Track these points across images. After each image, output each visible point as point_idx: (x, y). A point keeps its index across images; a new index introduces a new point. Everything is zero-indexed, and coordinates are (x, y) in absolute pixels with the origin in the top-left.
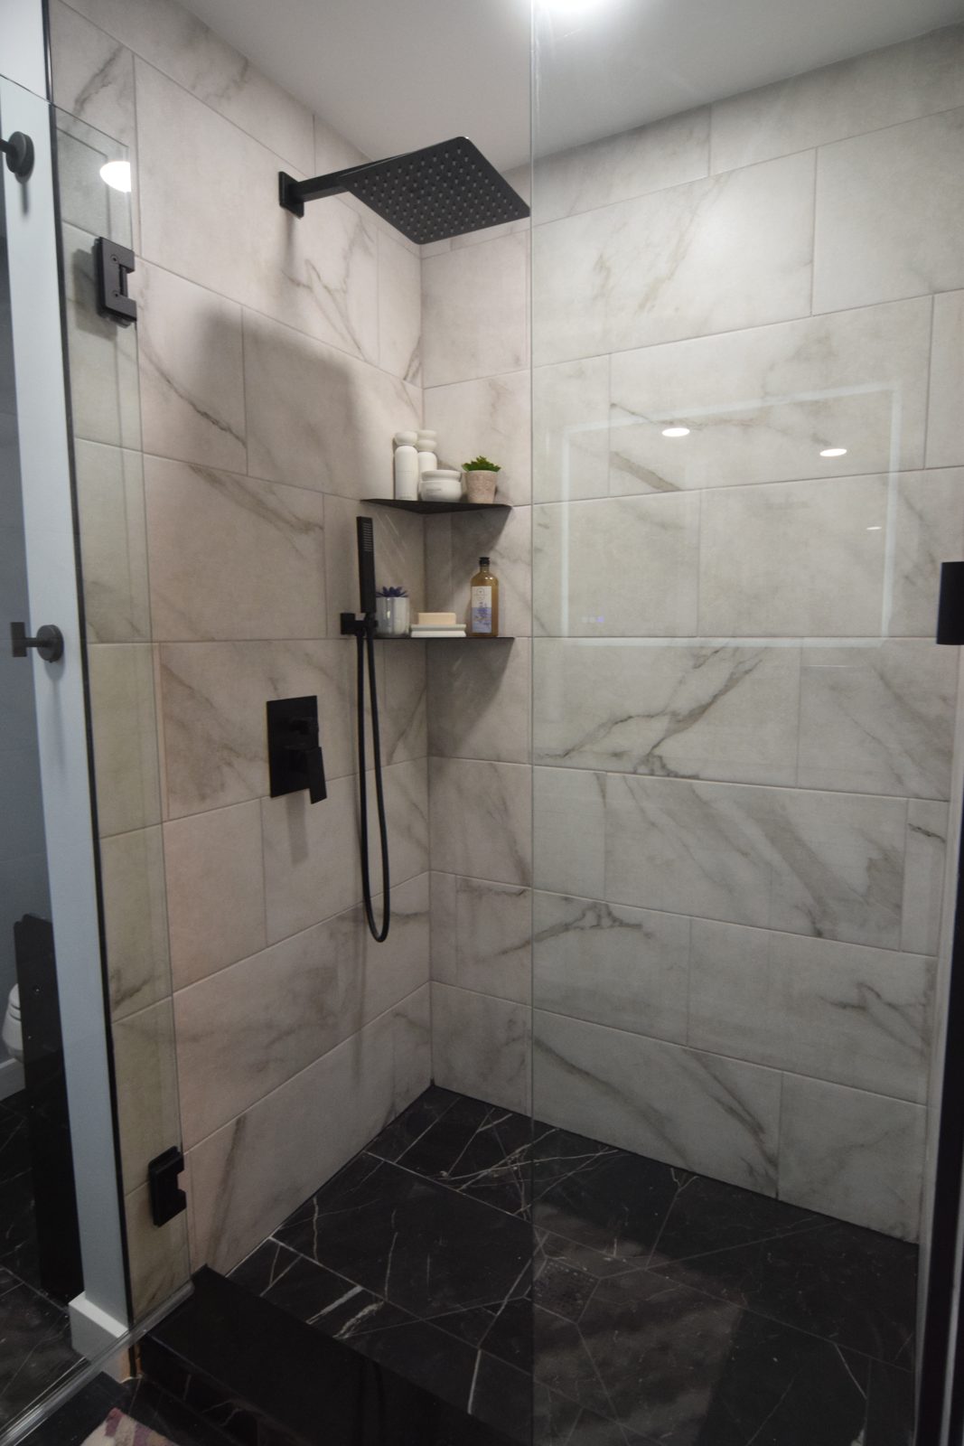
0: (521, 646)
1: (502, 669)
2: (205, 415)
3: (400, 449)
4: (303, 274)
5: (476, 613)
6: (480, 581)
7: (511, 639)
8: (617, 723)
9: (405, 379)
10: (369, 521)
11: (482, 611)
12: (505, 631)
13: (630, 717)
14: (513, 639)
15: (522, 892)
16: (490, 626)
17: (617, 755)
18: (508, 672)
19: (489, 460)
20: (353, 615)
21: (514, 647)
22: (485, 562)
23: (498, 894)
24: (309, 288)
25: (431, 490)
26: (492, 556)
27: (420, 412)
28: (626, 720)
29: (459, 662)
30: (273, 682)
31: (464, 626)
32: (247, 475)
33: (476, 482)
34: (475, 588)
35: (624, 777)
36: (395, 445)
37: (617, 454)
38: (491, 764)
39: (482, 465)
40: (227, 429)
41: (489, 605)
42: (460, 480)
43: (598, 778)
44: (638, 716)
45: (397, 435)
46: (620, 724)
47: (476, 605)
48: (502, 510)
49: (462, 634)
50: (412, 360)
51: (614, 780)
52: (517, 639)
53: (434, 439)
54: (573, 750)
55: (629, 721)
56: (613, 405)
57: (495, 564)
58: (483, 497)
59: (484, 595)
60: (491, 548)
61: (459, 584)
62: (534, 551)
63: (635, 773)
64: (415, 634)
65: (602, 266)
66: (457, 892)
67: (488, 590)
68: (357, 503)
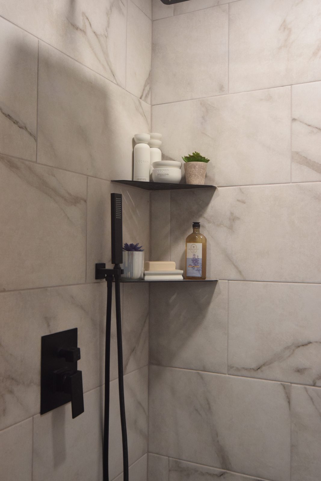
0: (221, 286)
1: (208, 303)
2: (9, 116)
3: (137, 146)
4: (80, 22)
5: (190, 262)
6: (192, 239)
7: (214, 283)
8: (299, 347)
9: (141, 98)
10: (120, 196)
11: (195, 261)
12: (211, 276)
13: (310, 343)
14: (216, 281)
15: (222, 474)
16: (201, 272)
17: (300, 371)
18: (212, 305)
19: (202, 155)
20: (104, 265)
21: (216, 290)
22: (196, 225)
23: (202, 474)
24: (84, 32)
25: (160, 175)
26: (201, 221)
27: (149, 120)
28: (306, 345)
29: (174, 297)
30: (47, 320)
31: (182, 272)
32: (36, 162)
33: (193, 169)
34: (189, 244)
35: (305, 388)
36: (134, 143)
37: (297, 153)
38: (199, 373)
39: (196, 158)
40: (23, 127)
41: (200, 257)
42: (180, 168)
43: (284, 387)
44: (316, 342)
45: (135, 135)
46: (301, 348)
47: (190, 256)
48: (210, 189)
49: (180, 278)
50: (145, 86)
51: (297, 390)
52: (219, 281)
53: (160, 139)
54: (264, 365)
55: (310, 345)
56: (294, 120)
57: (203, 227)
58: (197, 180)
59: (195, 251)
60: (201, 216)
61: (176, 240)
62: (234, 219)
63: (314, 385)
64: (148, 278)
65: (285, 27)
66: (170, 471)
67: (199, 246)
68: (109, 182)
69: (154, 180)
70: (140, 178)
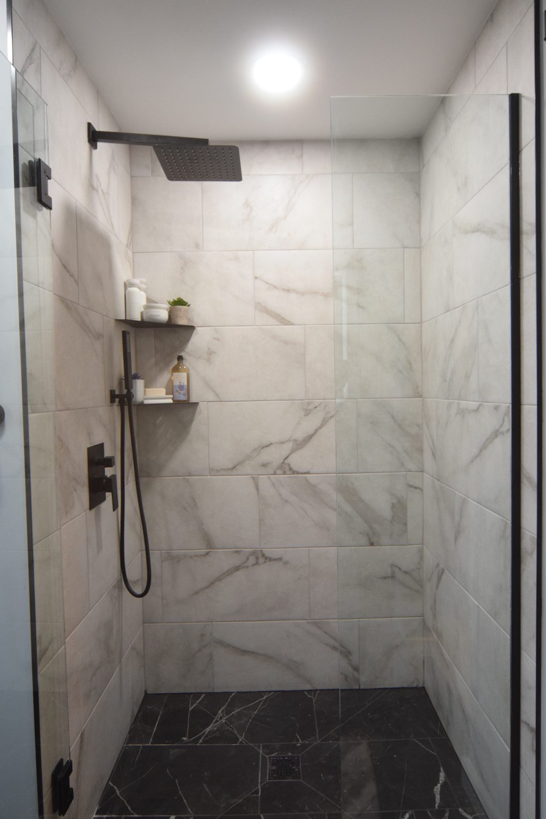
0: (202, 407)
1: (191, 421)
2: (65, 266)
3: (129, 289)
5: (176, 389)
6: (176, 369)
7: (196, 404)
8: (263, 448)
9: (127, 247)
10: (129, 333)
11: (181, 387)
12: (193, 399)
13: (271, 444)
14: (198, 403)
15: (207, 553)
16: (186, 396)
17: (264, 465)
18: (194, 423)
19: (185, 300)
20: (114, 391)
21: (198, 408)
22: (180, 358)
23: (191, 557)
24: (97, 191)
25: (151, 315)
26: (182, 354)
27: (132, 265)
28: (269, 446)
29: (160, 418)
30: (89, 434)
31: (172, 396)
32: (78, 304)
33: (179, 312)
34: (175, 374)
35: (269, 477)
36: (126, 286)
37: (259, 303)
38: (185, 478)
39: (180, 302)
40: (72, 276)
41: (186, 384)
42: (167, 310)
43: (253, 478)
44: (276, 443)
45: (128, 280)
46: (265, 448)
47: (176, 383)
48: (191, 328)
49: (171, 401)
50: (129, 235)
51: (264, 481)
52: (200, 403)
53: (145, 284)
54: (238, 464)
55: (271, 446)
56: (256, 278)
57: (186, 360)
58: (182, 322)
59: (180, 379)
60: (183, 350)
61: (161, 371)
62: (211, 353)
63: (275, 474)
64: (146, 402)
65: (247, 204)
66: (162, 561)
67: (185, 375)
69: (145, 319)
70: (132, 317)
